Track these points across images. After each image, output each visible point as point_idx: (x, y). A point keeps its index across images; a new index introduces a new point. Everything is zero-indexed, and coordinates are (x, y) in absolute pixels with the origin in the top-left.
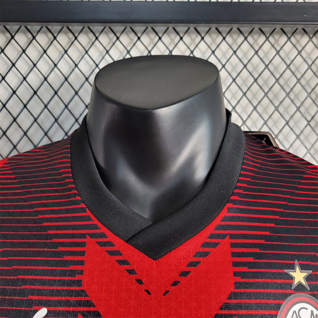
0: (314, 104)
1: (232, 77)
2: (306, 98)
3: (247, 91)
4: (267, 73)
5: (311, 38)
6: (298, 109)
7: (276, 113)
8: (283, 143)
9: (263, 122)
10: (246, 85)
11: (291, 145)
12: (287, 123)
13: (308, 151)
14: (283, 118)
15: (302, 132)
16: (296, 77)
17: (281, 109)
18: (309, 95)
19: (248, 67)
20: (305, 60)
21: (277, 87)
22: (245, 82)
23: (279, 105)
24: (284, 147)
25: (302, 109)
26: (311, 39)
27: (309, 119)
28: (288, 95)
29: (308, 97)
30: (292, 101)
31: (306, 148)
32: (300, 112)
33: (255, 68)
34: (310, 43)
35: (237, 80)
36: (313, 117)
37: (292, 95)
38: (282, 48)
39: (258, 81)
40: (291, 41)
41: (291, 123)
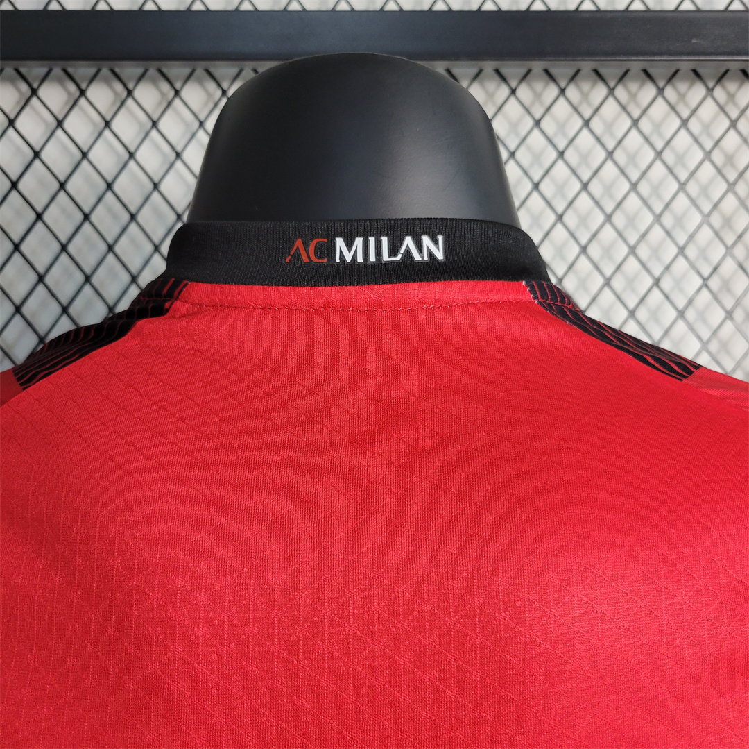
0: (717, 240)
1: (530, 179)
2: (699, 227)
3: (565, 211)
4: (610, 170)
5: (710, 91)
6: (682, 250)
7: (632, 259)
8: (648, 327)
9: (601, 281)
10: (563, 196)
11: (666, 333)
12: (657, 282)
13: (705, 345)
14: (648, 271)
15: (690, 302)
16: (676, 178)
17: (643, 251)
18: (706, 217)
19: (567, 155)
20: (696, 140)
21: (633, 202)
22: (561, 189)
23: (638, 242)
24: (650, 336)
25: (691, 252)
26: (710, 93)
27: (706, 273)
28: (658, 218)
29: (703, 223)
30: (668, 233)
31: (699, 338)
32: (686, 258)
33: (585, 158)
34: (709, 101)
35: (542, 187)
36: (715, 269)
37: (668, 220)
38: (645, 111)
39: (591, 187)
40: (664, 98)
41: (666, 284)
